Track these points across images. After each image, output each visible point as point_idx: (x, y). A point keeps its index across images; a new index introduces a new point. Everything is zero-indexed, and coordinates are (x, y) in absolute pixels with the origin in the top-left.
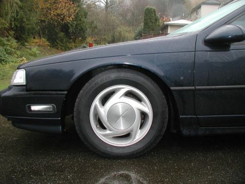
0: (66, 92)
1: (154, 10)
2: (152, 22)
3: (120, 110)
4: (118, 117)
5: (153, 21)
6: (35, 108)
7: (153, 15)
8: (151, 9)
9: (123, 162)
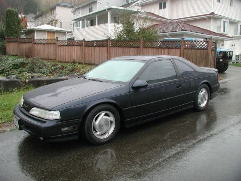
0: (81, 119)
1: (16, 12)
2: (15, 25)
3: (103, 123)
4: (103, 125)
5: (16, 23)
6: (64, 129)
7: (16, 18)
8: (13, 11)
9: (107, 145)
